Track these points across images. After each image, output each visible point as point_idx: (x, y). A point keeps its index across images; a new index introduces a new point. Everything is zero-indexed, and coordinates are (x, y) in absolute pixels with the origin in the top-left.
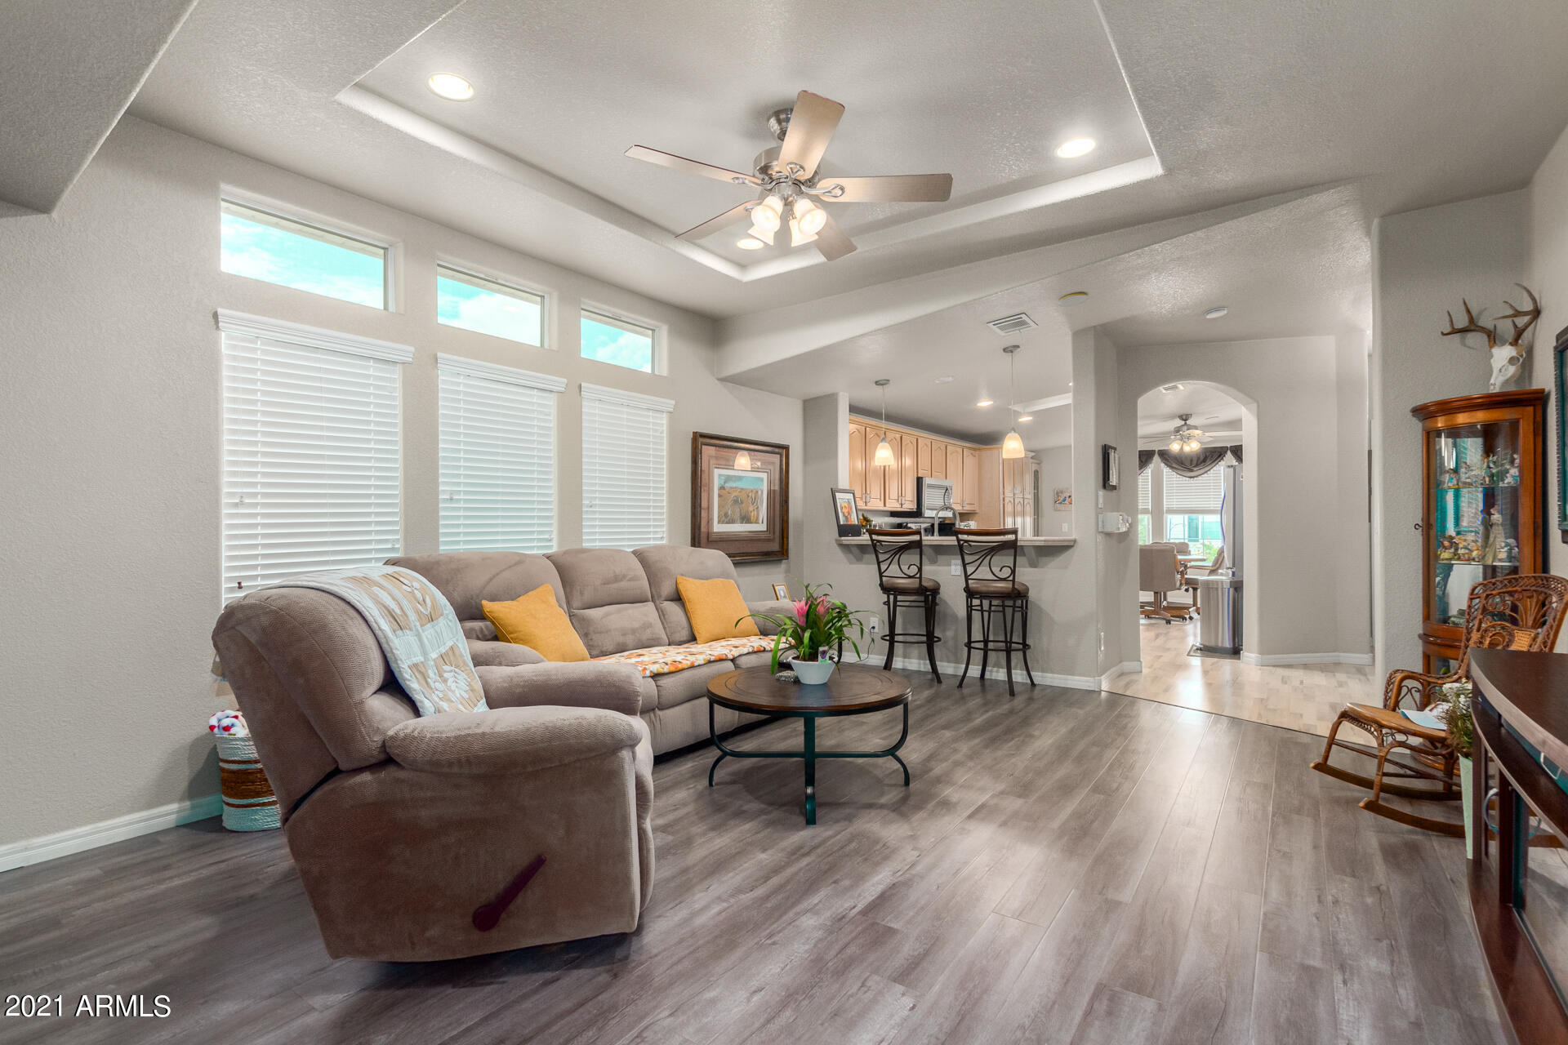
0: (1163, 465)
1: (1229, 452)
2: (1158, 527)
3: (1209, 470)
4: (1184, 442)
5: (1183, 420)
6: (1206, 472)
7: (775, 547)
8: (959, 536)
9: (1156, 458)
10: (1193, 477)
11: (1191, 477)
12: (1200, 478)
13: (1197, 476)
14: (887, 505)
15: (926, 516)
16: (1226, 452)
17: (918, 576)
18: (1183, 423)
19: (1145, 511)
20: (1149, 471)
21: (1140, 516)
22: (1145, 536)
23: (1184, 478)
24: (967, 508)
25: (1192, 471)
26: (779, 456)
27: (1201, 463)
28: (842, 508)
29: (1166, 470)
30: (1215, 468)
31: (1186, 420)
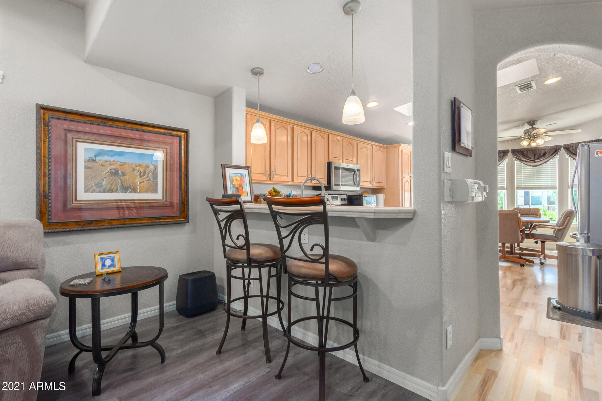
0: (514, 159)
1: (562, 149)
2: (512, 198)
3: (548, 161)
4: (532, 140)
5: (531, 125)
6: (545, 162)
7: (175, 212)
8: (273, 206)
9: (510, 155)
10: (536, 166)
11: (534, 166)
12: (541, 166)
13: (538, 165)
14: (295, 180)
15: (333, 189)
16: (560, 149)
17: (245, 247)
18: (531, 127)
19: (503, 188)
20: (505, 163)
21: (499, 191)
22: (503, 204)
23: (529, 167)
24: (376, 185)
25: (535, 162)
26: (178, 138)
27: (541, 157)
28: (232, 181)
29: (516, 162)
30: (552, 160)
31: (533, 125)
